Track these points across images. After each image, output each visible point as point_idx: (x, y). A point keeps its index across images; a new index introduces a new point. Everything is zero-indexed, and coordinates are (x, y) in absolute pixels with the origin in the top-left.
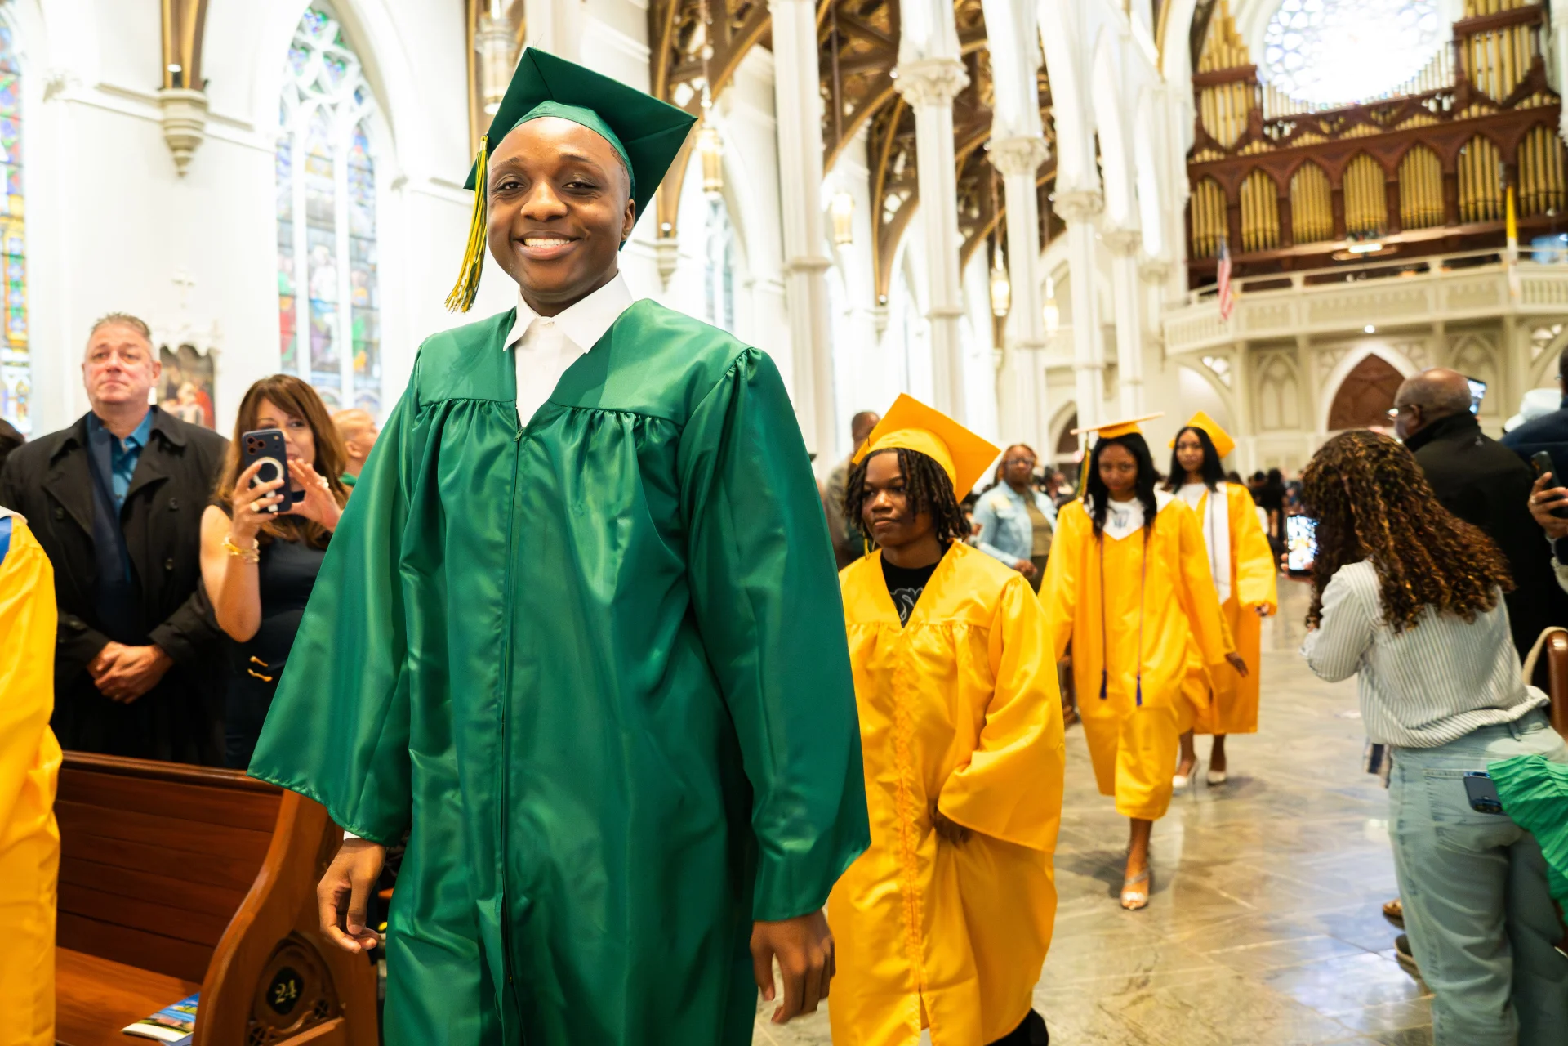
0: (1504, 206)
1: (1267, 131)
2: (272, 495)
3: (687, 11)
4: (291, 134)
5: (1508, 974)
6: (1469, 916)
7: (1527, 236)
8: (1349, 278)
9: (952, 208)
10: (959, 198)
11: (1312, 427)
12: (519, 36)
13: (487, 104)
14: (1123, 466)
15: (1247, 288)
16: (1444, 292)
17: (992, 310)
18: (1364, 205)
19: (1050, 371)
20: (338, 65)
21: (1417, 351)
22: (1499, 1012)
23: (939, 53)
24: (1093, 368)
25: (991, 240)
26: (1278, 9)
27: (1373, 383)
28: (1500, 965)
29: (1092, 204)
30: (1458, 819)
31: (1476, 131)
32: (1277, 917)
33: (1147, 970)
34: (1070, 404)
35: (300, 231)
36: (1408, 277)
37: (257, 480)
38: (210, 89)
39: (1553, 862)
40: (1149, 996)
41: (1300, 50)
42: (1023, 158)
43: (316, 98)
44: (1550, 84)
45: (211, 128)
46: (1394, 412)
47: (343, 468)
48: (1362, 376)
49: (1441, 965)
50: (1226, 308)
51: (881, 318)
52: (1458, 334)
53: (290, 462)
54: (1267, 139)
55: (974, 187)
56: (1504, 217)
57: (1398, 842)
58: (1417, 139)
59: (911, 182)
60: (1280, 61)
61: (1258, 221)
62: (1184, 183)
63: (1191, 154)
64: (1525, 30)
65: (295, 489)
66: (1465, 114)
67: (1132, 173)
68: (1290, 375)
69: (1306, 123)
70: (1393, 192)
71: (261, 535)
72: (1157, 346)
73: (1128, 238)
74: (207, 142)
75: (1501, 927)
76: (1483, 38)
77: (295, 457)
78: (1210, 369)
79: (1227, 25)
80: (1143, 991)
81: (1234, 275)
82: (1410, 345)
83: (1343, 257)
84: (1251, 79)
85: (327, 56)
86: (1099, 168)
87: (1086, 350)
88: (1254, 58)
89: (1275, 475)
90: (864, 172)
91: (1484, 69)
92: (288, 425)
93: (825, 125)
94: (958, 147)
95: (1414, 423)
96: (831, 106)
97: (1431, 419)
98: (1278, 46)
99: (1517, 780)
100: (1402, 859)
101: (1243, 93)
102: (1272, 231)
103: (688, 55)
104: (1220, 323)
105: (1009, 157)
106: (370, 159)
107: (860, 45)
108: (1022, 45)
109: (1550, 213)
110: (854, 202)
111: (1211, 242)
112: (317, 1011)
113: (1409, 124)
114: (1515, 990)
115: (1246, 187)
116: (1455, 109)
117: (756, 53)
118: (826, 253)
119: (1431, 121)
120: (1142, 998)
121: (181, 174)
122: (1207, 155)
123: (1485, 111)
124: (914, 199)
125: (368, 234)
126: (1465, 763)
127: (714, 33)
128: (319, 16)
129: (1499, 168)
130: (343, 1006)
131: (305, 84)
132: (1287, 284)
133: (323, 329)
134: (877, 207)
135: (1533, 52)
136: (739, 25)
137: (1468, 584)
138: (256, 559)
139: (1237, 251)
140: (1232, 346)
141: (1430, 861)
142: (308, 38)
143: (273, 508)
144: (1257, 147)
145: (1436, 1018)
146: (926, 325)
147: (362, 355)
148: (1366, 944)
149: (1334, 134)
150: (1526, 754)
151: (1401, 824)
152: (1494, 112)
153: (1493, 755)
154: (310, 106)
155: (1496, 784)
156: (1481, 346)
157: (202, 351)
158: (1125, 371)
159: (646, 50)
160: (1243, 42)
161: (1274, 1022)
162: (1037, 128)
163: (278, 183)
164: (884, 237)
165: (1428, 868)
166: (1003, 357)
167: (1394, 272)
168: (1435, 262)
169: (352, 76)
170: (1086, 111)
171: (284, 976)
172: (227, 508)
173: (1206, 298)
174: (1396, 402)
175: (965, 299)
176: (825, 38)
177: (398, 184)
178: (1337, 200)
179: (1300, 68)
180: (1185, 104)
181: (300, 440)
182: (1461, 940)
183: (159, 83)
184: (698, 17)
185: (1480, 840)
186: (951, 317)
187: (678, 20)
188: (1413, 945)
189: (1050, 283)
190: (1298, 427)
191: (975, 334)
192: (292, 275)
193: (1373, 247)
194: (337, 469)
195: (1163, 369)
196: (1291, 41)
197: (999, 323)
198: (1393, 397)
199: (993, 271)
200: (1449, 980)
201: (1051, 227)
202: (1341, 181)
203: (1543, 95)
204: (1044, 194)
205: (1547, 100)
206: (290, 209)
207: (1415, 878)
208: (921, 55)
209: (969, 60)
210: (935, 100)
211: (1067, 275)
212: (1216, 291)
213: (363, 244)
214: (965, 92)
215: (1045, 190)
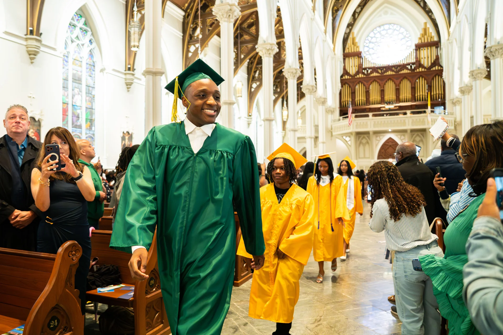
0: (427, 97)
1: (364, 71)
2: (55, 165)
3: (195, 23)
4: (68, 52)
5: (422, 317)
6: (413, 301)
7: (433, 106)
8: (385, 115)
9: (272, 88)
10: (274, 85)
11: (373, 158)
12: (143, 26)
13: (131, 47)
14: (325, 167)
15: (356, 117)
16: (411, 121)
17: (282, 119)
18: (390, 94)
19: (299, 138)
20: (85, 32)
21: (403, 137)
22: (419, 328)
23: (270, 41)
24: (311, 138)
25: (283, 98)
26: (368, 36)
27: (390, 146)
28: (420, 315)
29: (313, 90)
30: (411, 273)
31: (421, 75)
32: (358, 301)
33: (320, 317)
34: (304, 148)
35: (70, 84)
36: (401, 116)
37: (50, 160)
38: (42, 36)
39: (435, 285)
40: (321, 324)
41: (374, 48)
42: (293, 74)
43: (78, 42)
44: (440, 64)
45: (42, 48)
46: (395, 154)
47: (79, 157)
48: (387, 144)
49: (405, 315)
50: (350, 122)
51: (249, 120)
52: (413, 133)
53: (61, 155)
54: (364, 73)
55: (278, 82)
56: (427, 100)
57: (395, 279)
58: (405, 77)
59: (260, 80)
60: (368, 51)
61: (360, 97)
62: (340, 85)
63: (342, 77)
64: (434, 47)
65: (63, 164)
66: (418, 70)
67: (325, 81)
68: (368, 143)
69: (375, 69)
70: (398, 91)
71: (51, 178)
72: (330, 132)
73: (323, 100)
74: (41, 53)
75: (421, 304)
76: (423, 49)
77: (63, 153)
78: (345, 140)
79: (353, 39)
80: (319, 323)
81: (353, 113)
82: (401, 135)
83: (383, 109)
84: (360, 56)
85: (81, 29)
86: (315, 79)
87: (309, 133)
88: (361, 50)
89: (362, 171)
90: (246, 76)
91: (423, 58)
92: (61, 143)
93: (235, 61)
94: (274, 71)
95: (400, 157)
96: (237, 55)
97: (405, 156)
98: (367, 47)
99: (426, 261)
100: (396, 284)
101: (357, 59)
102: (364, 100)
103: (195, 36)
104: (348, 126)
105: (289, 74)
106: (94, 62)
107: (246, 37)
108: (295, 41)
109: (440, 100)
110: (243, 85)
111: (347, 102)
112: (64, 330)
113: (403, 72)
114: (424, 321)
115: (357, 87)
116: (415, 69)
117: (216, 37)
118: (234, 99)
119: (409, 71)
120: (319, 325)
121: (32, 63)
122: (346, 77)
123: (423, 70)
124: (261, 85)
125: (92, 86)
126: (413, 256)
127: (202, 30)
128: (79, 16)
129: (426, 86)
130: (73, 328)
131: (74, 37)
132: (367, 116)
133: (77, 114)
134: (250, 87)
135: (436, 54)
136: (210, 29)
137: (414, 207)
138: (49, 185)
139: (354, 105)
140: (351, 133)
141: (403, 285)
142: (75, 23)
143: (55, 169)
144: (361, 75)
145: (402, 330)
146: (263, 122)
147: (89, 123)
148: (383, 309)
149: (382, 73)
150: (430, 254)
151: (396, 274)
152: (425, 70)
153: (421, 254)
154: (75, 44)
155: (421, 262)
156: (420, 137)
157: (37, 119)
158: (321, 139)
159: (182, 34)
160: (358, 45)
161: (356, 332)
162: (298, 66)
163: (63, 68)
164: (251, 95)
165: (402, 287)
166: (285, 133)
167: (397, 114)
168: (408, 112)
169: (89, 36)
170: (312, 62)
171: (53, 318)
172: (40, 169)
173: (345, 119)
174: (396, 151)
175: (275, 115)
176: (236, 34)
177: (102, 70)
178: (382, 92)
179: (373, 54)
180: (341, 62)
181: (65, 148)
182: (410, 308)
183: (26, 33)
184: (198, 25)
185: (417, 279)
186: (270, 120)
187: (192, 25)
188: (398, 309)
189: (300, 112)
190: (369, 158)
191: (277, 126)
192: (67, 96)
193: (392, 106)
194: (77, 158)
195: (331, 139)
196: (371, 45)
197: (284, 123)
198: (395, 150)
199: (283, 107)
200: (406, 319)
201: (301, 95)
202: (384, 87)
203: (438, 66)
204: (299, 85)
205: (439, 68)
206: (67, 76)
207: (399, 289)
208: (265, 42)
209: (279, 44)
210: (268, 55)
211: (305, 110)
212: (348, 117)
213: (90, 88)
214: (277, 54)
215: (300, 84)
